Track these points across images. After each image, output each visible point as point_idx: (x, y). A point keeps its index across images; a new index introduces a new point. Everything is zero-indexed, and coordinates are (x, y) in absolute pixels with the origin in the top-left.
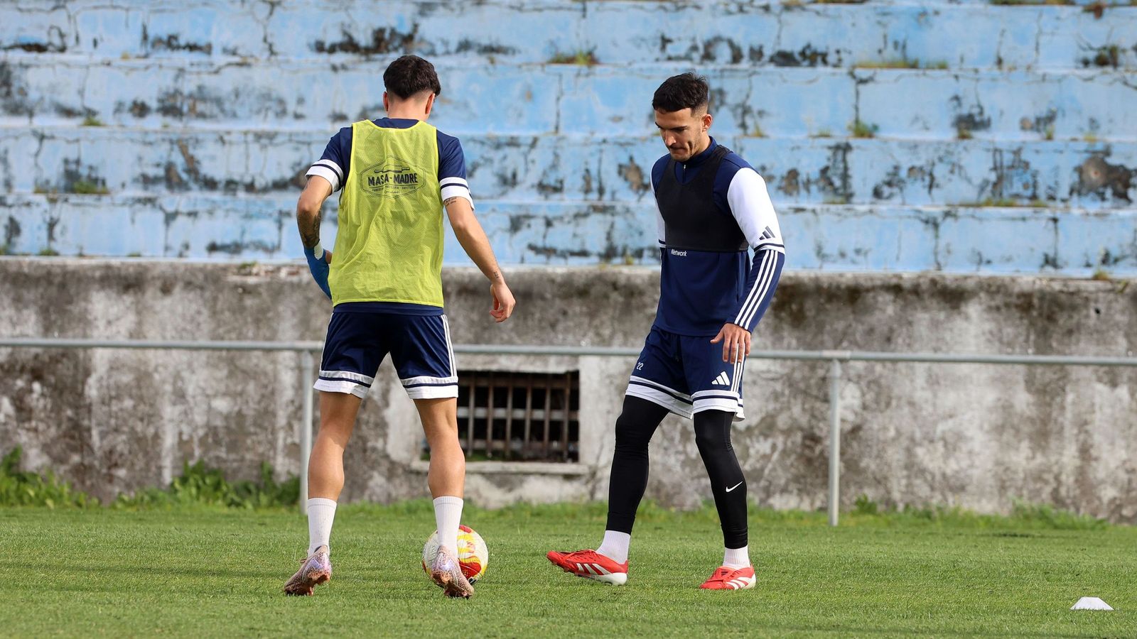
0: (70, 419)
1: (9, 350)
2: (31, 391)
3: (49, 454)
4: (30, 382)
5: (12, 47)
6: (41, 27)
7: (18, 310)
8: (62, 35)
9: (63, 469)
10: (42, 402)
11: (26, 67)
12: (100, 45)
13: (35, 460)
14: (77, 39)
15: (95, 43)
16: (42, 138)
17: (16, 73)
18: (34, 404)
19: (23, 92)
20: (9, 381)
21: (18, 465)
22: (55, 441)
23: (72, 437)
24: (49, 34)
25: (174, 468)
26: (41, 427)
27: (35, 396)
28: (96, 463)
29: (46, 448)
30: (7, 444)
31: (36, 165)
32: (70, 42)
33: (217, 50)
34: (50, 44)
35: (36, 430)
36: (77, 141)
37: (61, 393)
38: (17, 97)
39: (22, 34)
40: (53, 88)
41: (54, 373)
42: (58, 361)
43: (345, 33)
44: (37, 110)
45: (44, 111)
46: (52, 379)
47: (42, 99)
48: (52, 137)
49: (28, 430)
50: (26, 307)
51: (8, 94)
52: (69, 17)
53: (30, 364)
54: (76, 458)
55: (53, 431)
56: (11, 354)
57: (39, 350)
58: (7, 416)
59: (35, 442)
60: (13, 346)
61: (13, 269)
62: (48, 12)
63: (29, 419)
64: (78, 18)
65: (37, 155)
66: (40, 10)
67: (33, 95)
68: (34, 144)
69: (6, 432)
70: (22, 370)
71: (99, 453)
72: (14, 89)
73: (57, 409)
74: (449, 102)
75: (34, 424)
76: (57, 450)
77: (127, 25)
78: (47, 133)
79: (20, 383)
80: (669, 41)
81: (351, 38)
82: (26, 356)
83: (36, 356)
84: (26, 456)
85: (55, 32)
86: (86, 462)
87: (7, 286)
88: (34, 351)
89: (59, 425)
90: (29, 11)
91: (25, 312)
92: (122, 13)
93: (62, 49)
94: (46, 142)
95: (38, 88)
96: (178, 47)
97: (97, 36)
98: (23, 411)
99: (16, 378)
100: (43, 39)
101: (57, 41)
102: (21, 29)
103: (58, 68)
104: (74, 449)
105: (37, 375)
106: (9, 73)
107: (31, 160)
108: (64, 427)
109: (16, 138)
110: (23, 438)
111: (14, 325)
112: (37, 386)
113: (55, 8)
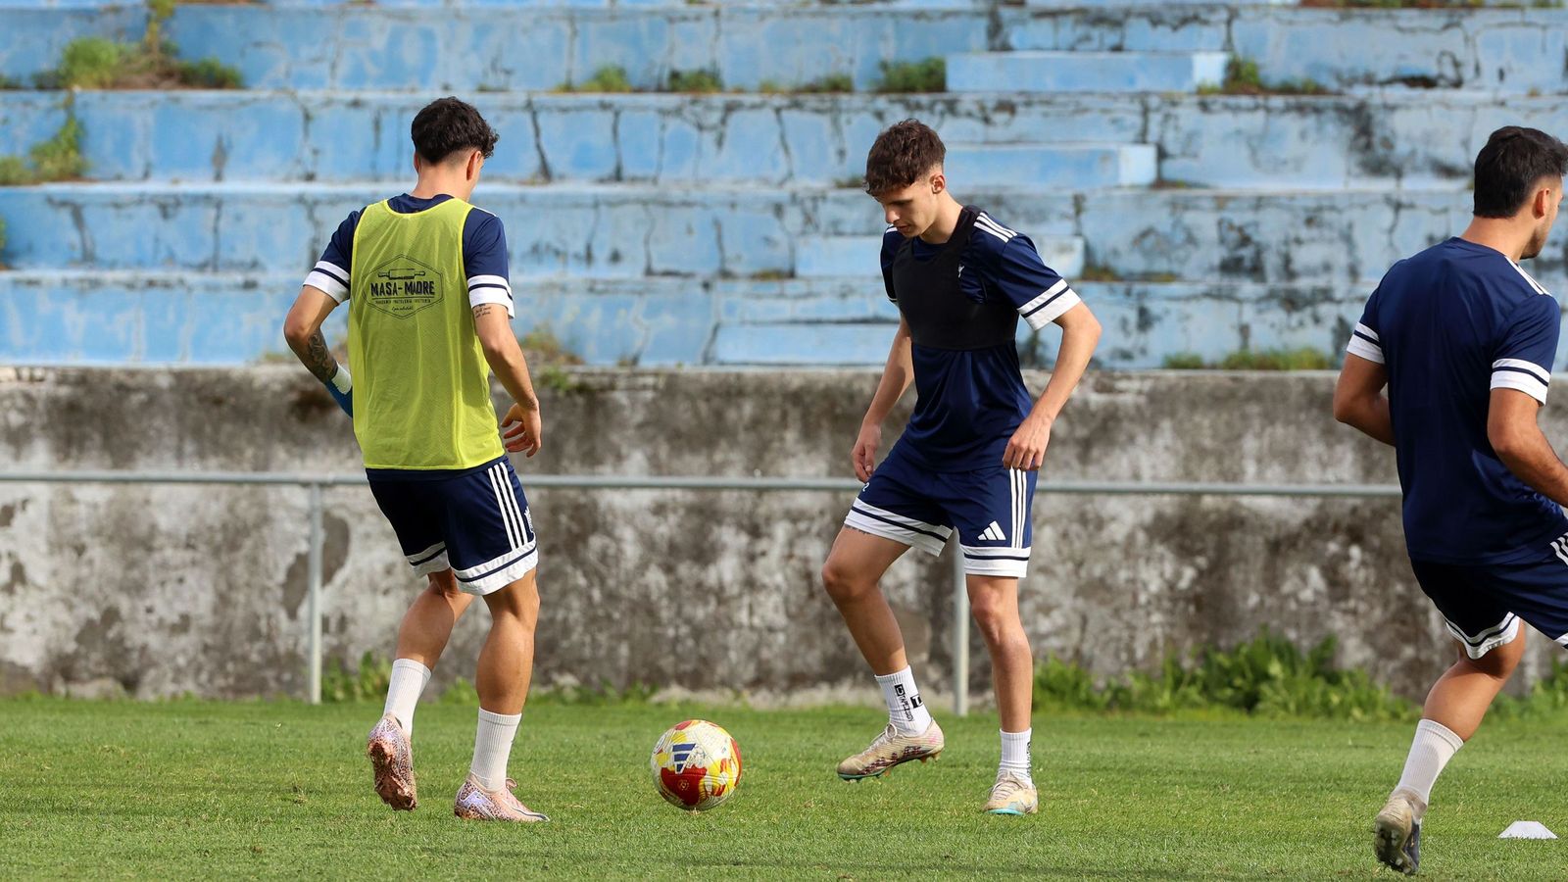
0: (1400, 597)
1: (1317, 501)
2: (1347, 558)
3: (1373, 645)
4: (1347, 545)
5: (1390, 82)
6: (1429, 53)
7: (1330, 446)
8: (1457, 64)
9: (1392, 665)
10: (1362, 574)
11: (1391, 108)
12: (1508, 78)
13: (1354, 653)
14: (1477, 69)
15: (1502, 75)
16: (1398, 207)
17: (1379, 116)
18: (1351, 576)
19: (1388, 144)
20: (1318, 544)
21: (1331, 660)
22: (1380, 627)
23: (1403, 622)
24: (1439, 62)
25: (1541, 665)
26: (1362, 607)
27: (1353, 565)
28: (1437, 658)
29: (1369, 637)
30: (1317, 633)
31: (1391, 244)
32: (1468, 73)
34: (1441, 76)
35: (1354, 612)
36: (1445, 210)
37: (1388, 561)
38: (1380, 151)
39: (1403, 63)
40: (1428, 138)
41: (1378, 533)
42: (1384, 517)
44: (1407, 168)
45: (1416, 170)
46: (1376, 542)
47: (1413, 153)
48: (1412, 206)
49: (1345, 612)
50: (1340, 441)
51: (1368, 146)
52: (1467, 39)
53: (1346, 522)
54: (1409, 651)
55: (1378, 613)
56: (1321, 507)
57: (1358, 502)
58: (1317, 593)
59: (1353, 629)
60: (1325, 496)
61: (1322, 389)
62: (1438, 32)
63: (1346, 597)
64: (1479, 40)
65: (1391, 230)
66: (1426, 30)
67: (1402, 148)
68: (1387, 216)
69: (1315, 614)
70: (1336, 529)
71: (1440, 645)
72: (1376, 140)
73: (1383, 583)
75: (1352, 603)
76: (1383, 639)
77: (1544, 50)
78: (1404, 199)
79: (1333, 547)
82: (1340, 510)
83: (1354, 510)
84: (1342, 649)
85: (1447, 60)
86: (1424, 656)
87: (1315, 412)
88: (1351, 502)
89: (1386, 605)
90: (1412, 31)
91: (1339, 449)
92: (1537, 33)
93: (1457, 84)
94: (1404, 213)
95: (1408, 138)
97: (1502, 64)
98: (1338, 587)
99: (1327, 540)
100: (1431, 69)
101: (1450, 72)
102: (1402, 57)
103: (1435, 110)
104: (1407, 639)
105: (1355, 536)
106: (1369, 118)
107: (1384, 239)
108: (1393, 607)
109: (1364, 207)
110: (1338, 623)
111: (1324, 466)
112: (1355, 552)
113: (1447, 27)
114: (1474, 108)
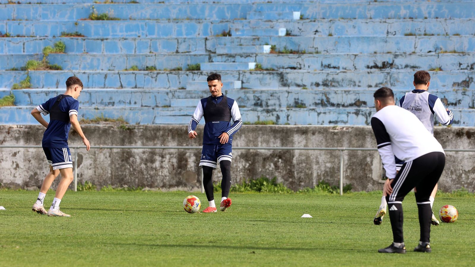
0: (289, 169)
1: (273, 150)
2: (279, 162)
3: (284, 179)
4: (278, 159)
5: (287, 68)
6: (295, 62)
7: (275, 140)
8: (300, 65)
9: (287, 182)
10: (281, 165)
11: (287, 73)
12: (310, 67)
13: (280, 180)
14: (304, 66)
15: (309, 67)
16: (289, 93)
17: (285, 75)
18: (279, 165)
19: (287, 80)
20: (273, 159)
21: (275, 182)
22: (285, 175)
23: (290, 174)
24: (297, 64)
25: (316, 182)
26: (282, 171)
27: (280, 163)
28: (296, 181)
29: (283, 177)
30: (273, 176)
31: (287, 100)
32: (302, 66)
33: (341, 68)
34: (297, 67)
35: (280, 172)
36: (298, 93)
37: (286, 162)
38: (285, 82)
39: (290, 64)
40: (294, 79)
41: (284, 157)
42: (286, 153)
43: (375, 63)
44: (290, 85)
45: (292, 85)
46: (284, 158)
47: (292, 82)
48: (291, 92)
49: (278, 172)
50: (277, 139)
51: (283, 81)
52: (302, 60)
53: (278, 154)
54: (291, 180)
55: (284, 172)
56: (273, 152)
57: (281, 150)
58: (273, 168)
59: (280, 175)
60: (274, 149)
61: (274, 128)
62: (296, 58)
63: (278, 169)
64: (304, 60)
65: (287, 97)
66: (294, 58)
67: (289, 81)
68: (286, 94)
69: (272, 173)
70: (276, 156)
71: (297, 178)
72: (284, 79)
73: (285, 166)
74: (399, 82)
75: (279, 170)
76: (285, 177)
77: (317, 62)
78: (290, 91)
79: (276, 159)
80: (461, 64)
81: (376, 65)
82: (277, 152)
83: (280, 152)
84: (278, 179)
85: (298, 64)
86: (293, 181)
87: (272, 133)
88: (279, 150)
89: (286, 171)
90: (292, 58)
91: (277, 140)
92: (316, 58)
93: (300, 69)
94: (290, 94)
95: (291, 79)
96: (331, 68)
97: (309, 65)
98: (277, 167)
99: (275, 158)
100: (295, 66)
101: (299, 66)
102: (290, 63)
103: (296, 73)
104: (290, 177)
105: (280, 157)
106: (283, 75)
107: (286, 99)
108: (287, 171)
109: (282, 93)
110: (277, 174)
111: (274, 144)
112: (280, 160)
113: (298, 57)
114: (303, 73)
